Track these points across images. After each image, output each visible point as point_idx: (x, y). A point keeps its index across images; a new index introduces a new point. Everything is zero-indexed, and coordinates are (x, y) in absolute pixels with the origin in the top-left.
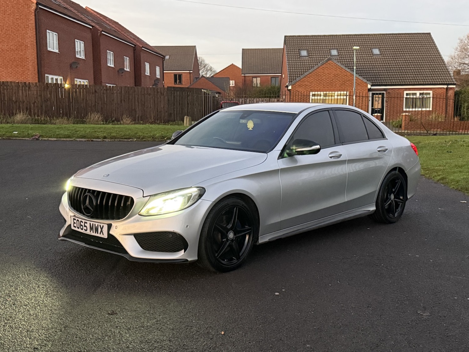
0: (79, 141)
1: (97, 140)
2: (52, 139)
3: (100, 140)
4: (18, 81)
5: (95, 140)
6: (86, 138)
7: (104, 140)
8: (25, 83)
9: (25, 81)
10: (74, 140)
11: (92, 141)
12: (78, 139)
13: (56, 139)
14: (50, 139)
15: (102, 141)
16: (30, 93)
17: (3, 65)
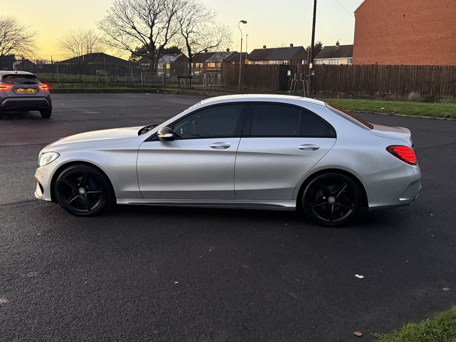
0: (424, 118)
1: (440, 118)
2: (403, 115)
3: (442, 119)
4: (432, 65)
5: (438, 118)
6: (431, 116)
7: (446, 118)
8: (438, 66)
9: (437, 65)
10: (420, 117)
11: (435, 119)
12: (423, 117)
13: (406, 115)
14: (401, 115)
15: (444, 120)
16: (441, 75)
17: (440, 51)
